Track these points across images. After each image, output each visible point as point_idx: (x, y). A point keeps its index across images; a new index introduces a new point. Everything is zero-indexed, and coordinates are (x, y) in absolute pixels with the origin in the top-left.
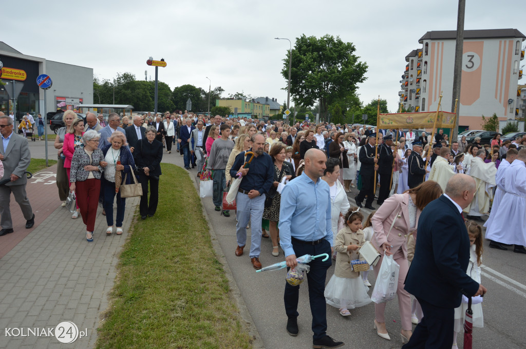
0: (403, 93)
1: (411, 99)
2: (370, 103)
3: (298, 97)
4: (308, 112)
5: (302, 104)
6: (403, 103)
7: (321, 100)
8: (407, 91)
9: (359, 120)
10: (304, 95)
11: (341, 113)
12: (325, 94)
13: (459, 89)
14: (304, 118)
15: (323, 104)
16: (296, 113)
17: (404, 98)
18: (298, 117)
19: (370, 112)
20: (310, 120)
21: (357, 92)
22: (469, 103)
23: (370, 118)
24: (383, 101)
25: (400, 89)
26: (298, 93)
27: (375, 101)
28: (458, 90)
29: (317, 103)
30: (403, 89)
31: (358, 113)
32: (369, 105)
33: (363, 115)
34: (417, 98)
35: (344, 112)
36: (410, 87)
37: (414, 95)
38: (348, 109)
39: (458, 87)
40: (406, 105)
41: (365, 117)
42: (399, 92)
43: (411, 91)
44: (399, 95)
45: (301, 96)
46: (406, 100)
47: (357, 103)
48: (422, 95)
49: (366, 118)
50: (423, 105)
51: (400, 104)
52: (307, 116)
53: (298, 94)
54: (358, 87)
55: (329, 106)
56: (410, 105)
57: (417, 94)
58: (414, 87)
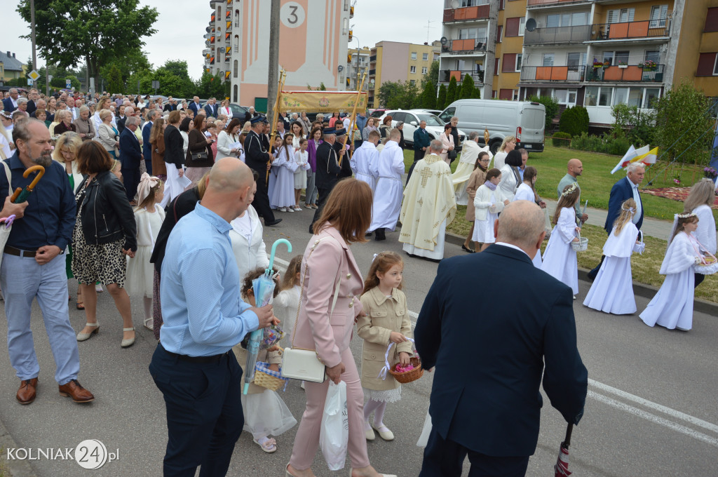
0: (209, 53)
1: (219, 61)
2: (164, 66)
3: (50, 51)
4: (70, 77)
5: (58, 63)
6: (208, 66)
7: (87, 59)
8: (213, 49)
9: (147, 90)
10: (59, 50)
11: (120, 79)
12: (96, 50)
13: (277, 48)
14: (63, 86)
15: (91, 64)
16: (50, 78)
17: (210, 60)
18: (53, 83)
19: (163, 78)
20: (73, 88)
21: (143, 49)
22: (294, 69)
23: (163, 86)
24: (182, 63)
25: (204, 47)
26: (50, 46)
27: (170, 62)
28: (275, 49)
29: (82, 62)
30: (208, 46)
31: (145, 79)
32: (162, 68)
33: (153, 82)
34: (227, 60)
35: (124, 78)
36: (217, 45)
37: (223, 56)
38: (131, 73)
39: (275, 46)
40: (213, 70)
41: (156, 85)
42: (204, 51)
43: (220, 50)
44: (204, 55)
45: (56, 51)
46: (212, 63)
47: (143, 64)
48: (234, 57)
49: (158, 87)
50: (236, 70)
51: (205, 67)
52: (68, 82)
53: (51, 48)
54: (143, 43)
55: (101, 68)
56: (218, 69)
57: (227, 54)
58: (222, 44)
